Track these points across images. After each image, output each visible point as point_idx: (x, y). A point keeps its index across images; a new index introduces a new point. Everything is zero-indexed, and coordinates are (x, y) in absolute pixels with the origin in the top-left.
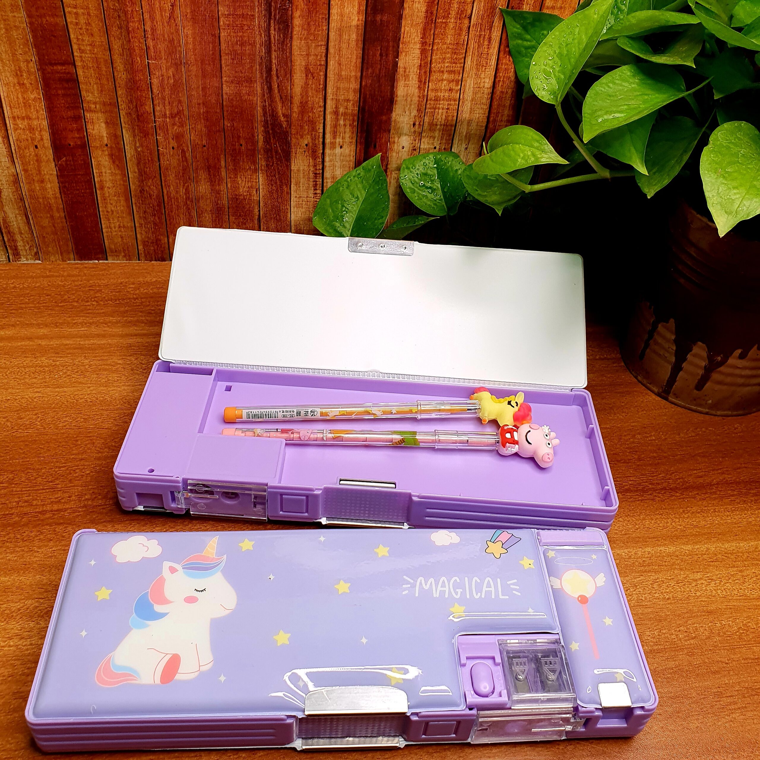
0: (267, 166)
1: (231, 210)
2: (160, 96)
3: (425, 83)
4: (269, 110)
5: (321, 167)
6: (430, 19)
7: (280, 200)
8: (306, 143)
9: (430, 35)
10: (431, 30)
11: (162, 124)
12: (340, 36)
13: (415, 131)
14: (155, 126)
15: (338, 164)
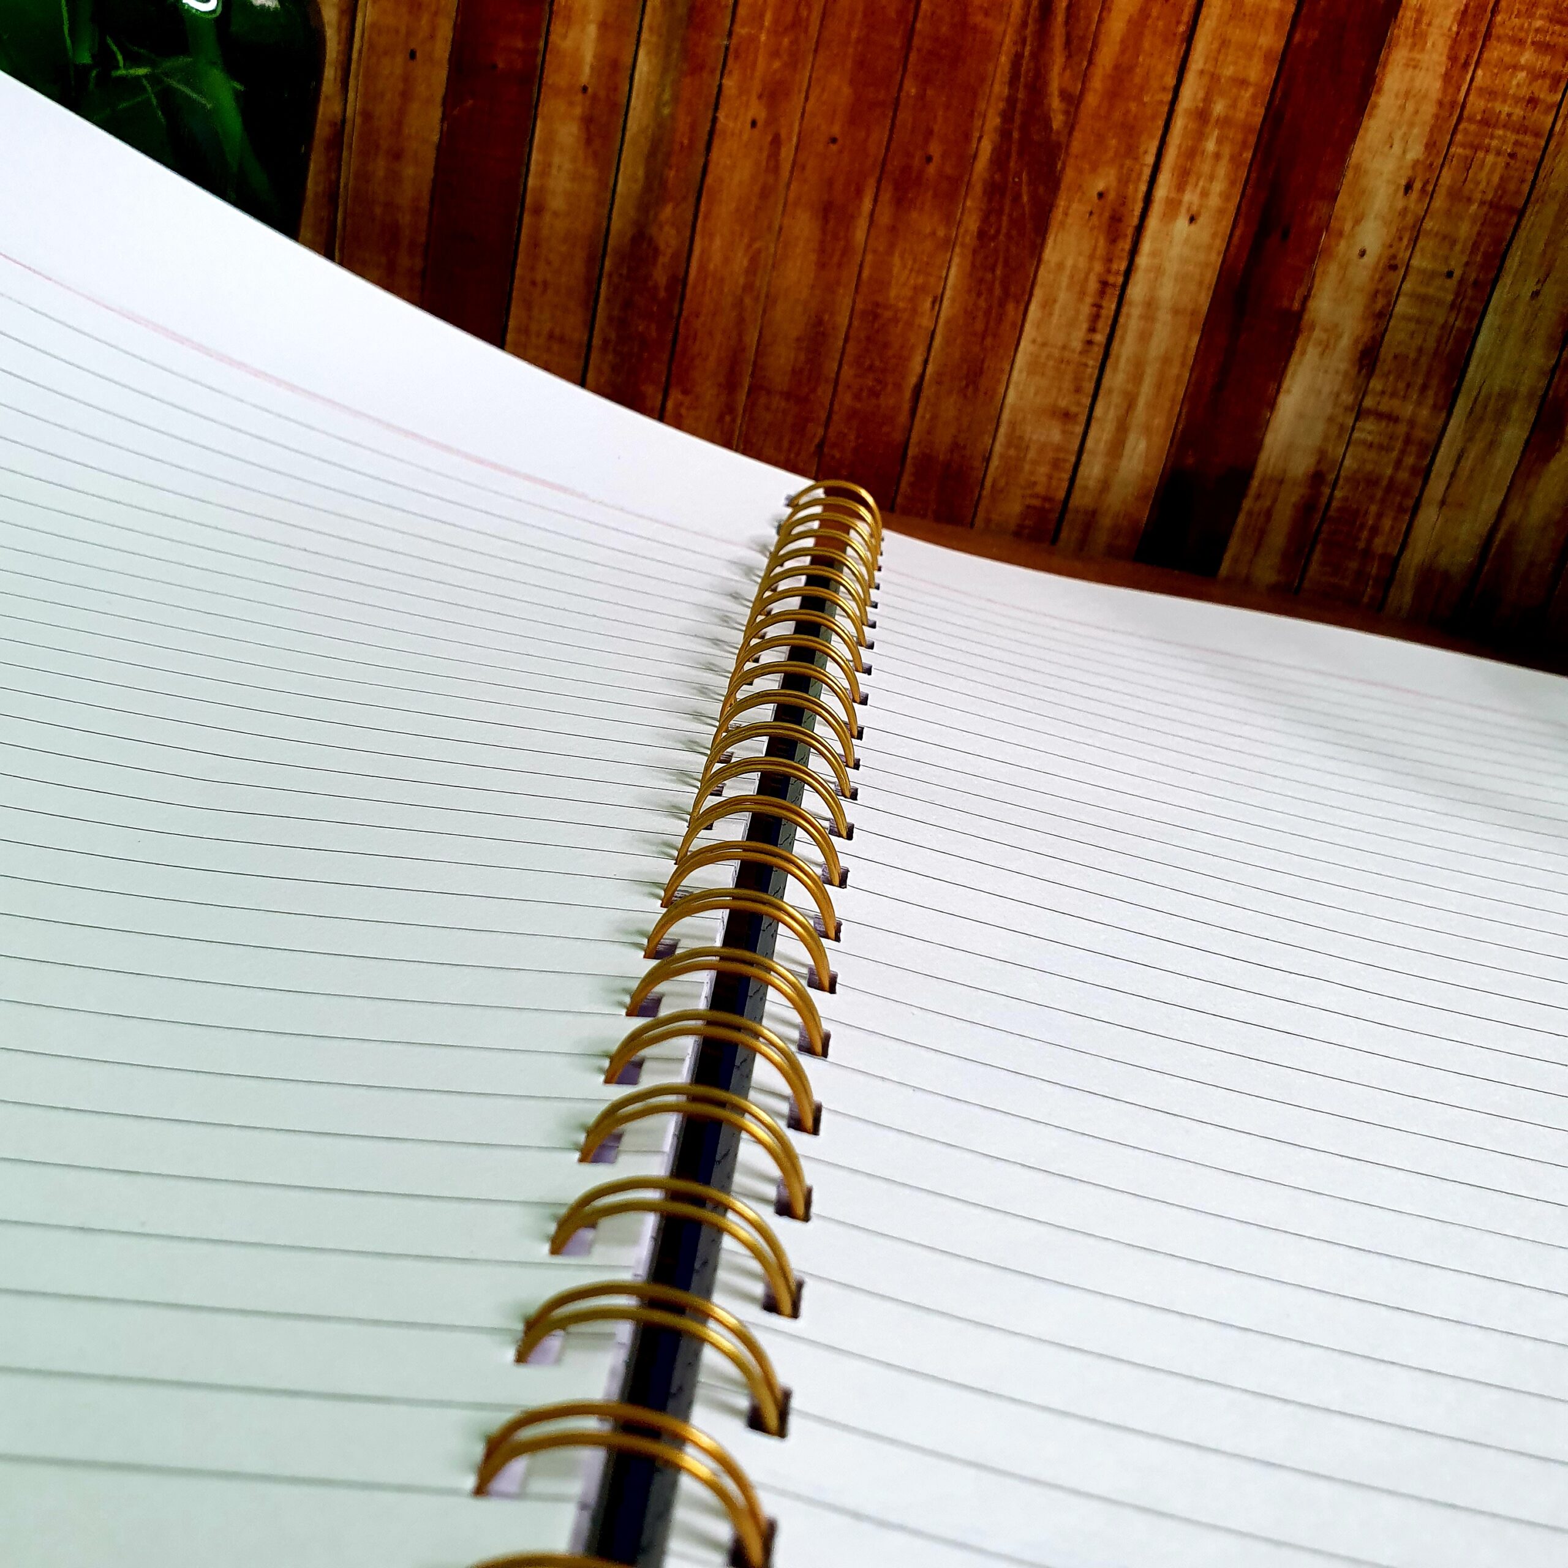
0: (981, 234)
1: (851, 349)
3: (1466, 65)
4: (1028, 71)
5: (1123, 266)
7: (989, 341)
8: (1101, 186)
11: (746, 45)
13: (1405, 209)
14: (727, 47)
15: (1171, 269)
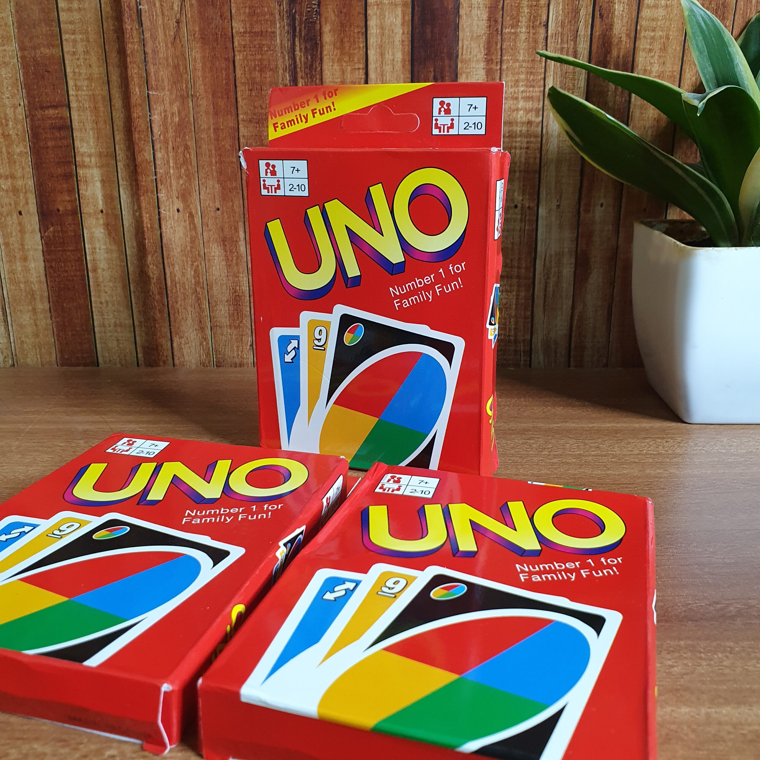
2: (162, 138)
6: (495, 29)
9: (496, 50)
10: (496, 44)
11: (164, 177)
12: (382, 55)
14: (156, 179)
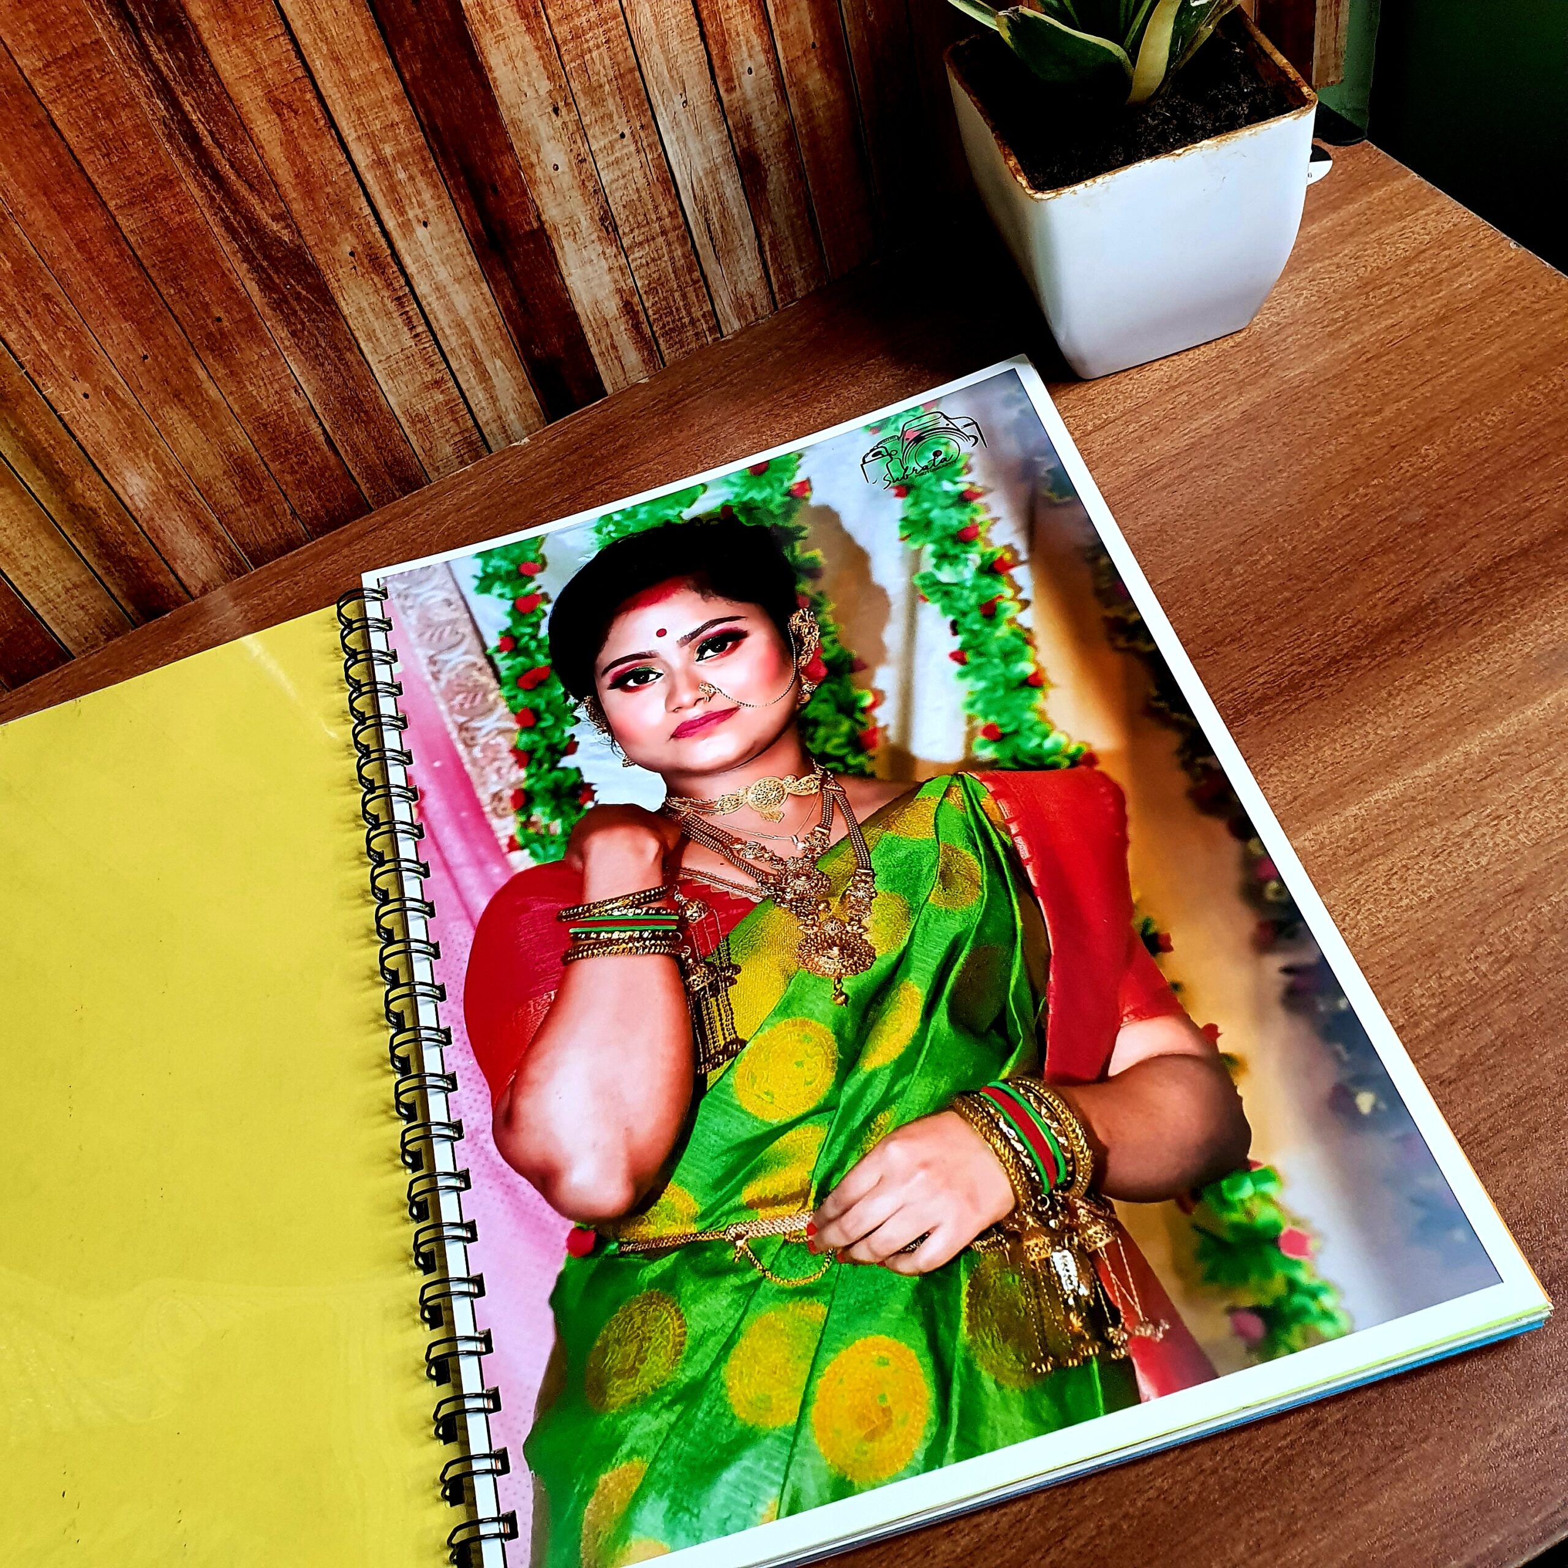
0: (293, 334)
1: (265, 453)
5: (402, 282)
8: (349, 249)
11: (37, 362)
13: (565, 124)
14: (26, 373)
15: (435, 259)
